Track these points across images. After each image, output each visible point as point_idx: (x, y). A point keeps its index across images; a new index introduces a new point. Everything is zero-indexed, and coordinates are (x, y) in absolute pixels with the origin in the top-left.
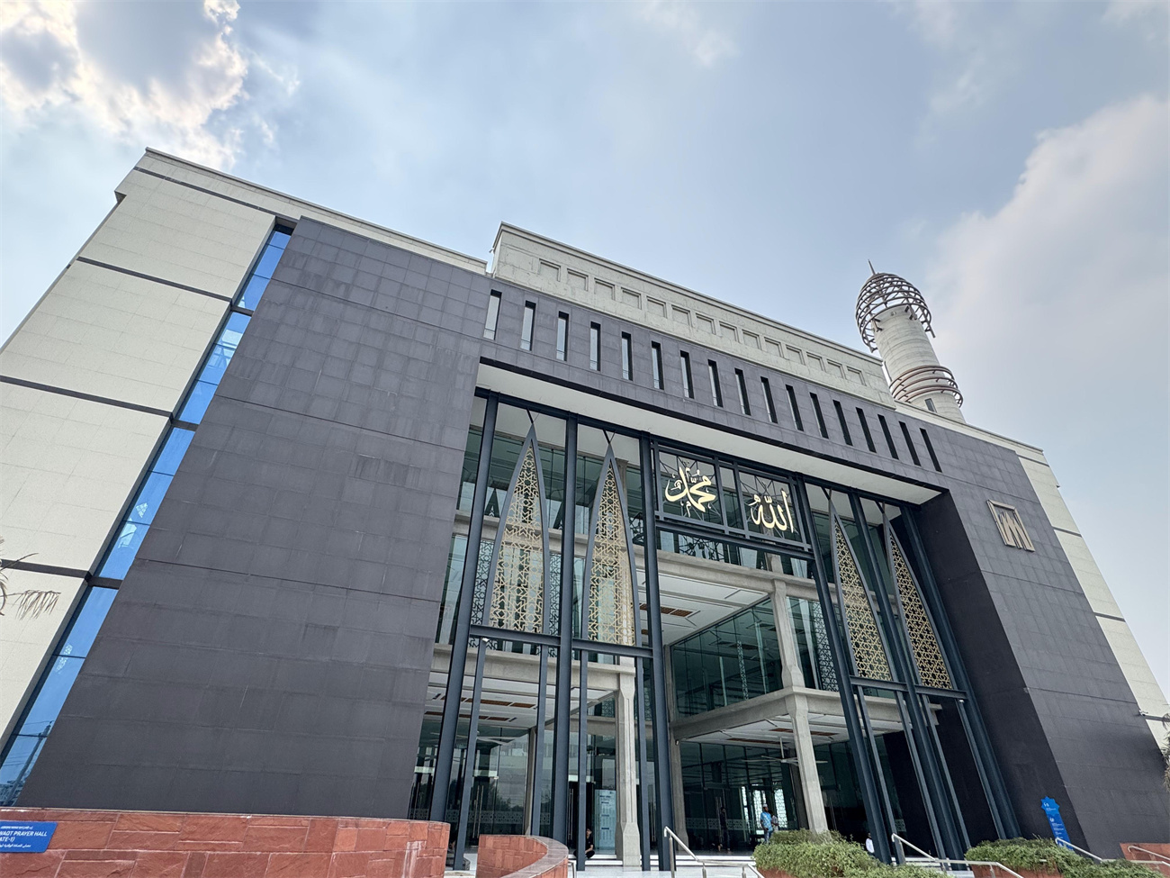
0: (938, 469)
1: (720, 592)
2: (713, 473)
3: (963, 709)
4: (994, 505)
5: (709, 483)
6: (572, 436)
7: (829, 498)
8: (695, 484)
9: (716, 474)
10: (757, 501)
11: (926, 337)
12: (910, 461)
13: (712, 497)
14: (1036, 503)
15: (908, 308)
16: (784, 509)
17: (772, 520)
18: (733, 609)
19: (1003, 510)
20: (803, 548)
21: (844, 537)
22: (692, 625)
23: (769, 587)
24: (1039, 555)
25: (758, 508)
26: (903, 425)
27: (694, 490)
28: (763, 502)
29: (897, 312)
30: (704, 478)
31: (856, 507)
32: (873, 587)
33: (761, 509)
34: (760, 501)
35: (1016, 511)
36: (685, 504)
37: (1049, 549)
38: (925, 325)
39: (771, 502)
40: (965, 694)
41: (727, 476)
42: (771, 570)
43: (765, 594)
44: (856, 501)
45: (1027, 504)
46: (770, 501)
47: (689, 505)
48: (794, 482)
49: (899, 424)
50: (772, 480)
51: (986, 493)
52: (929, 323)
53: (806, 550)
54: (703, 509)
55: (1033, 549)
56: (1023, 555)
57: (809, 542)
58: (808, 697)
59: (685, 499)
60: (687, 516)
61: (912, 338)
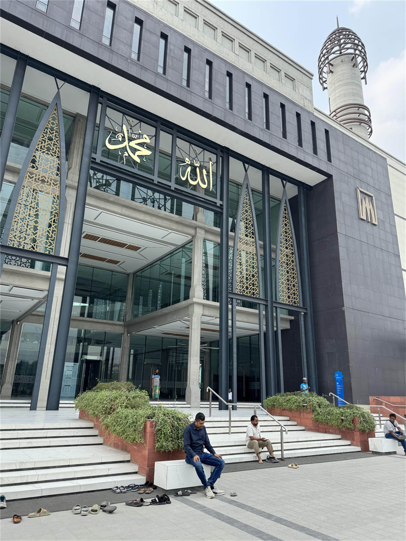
0: (329, 160)
1: (158, 233)
2: (154, 134)
3: (302, 319)
4: (361, 192)
5: (148, 141)
6: (19, 75)
7: (246, 171)
8: (135, 139)
9: (157, 136)
10: (187, 162)
11: (361, 83)
12: (310, 150)
13: (148, 153)
14: (389, 195)
15: (353, 58)
16: (208, 172)
17: (196, 180)
18: (170, 248)
19: (364, 196)
20: (216, 203)
21: (250, 200)
22: (144, 259)
23: (192, 231)
24: (379, 228)
25: (187, 168)
26: (313, 124)
27: (133, 144)
28: (192, 165)
29: (346, 60)
30: (145, 136)
31: (265, 182)
32: (262, 237)
33: (189, 169)
34: (189, 163)
35: (374, 198)
36: (123, 153)
37: (387, 225)
38: (363, 75)
39: (199, 165)
40: (306, 309)
41: (166, 139)
42: (196, 220)
43: (190, 237)
44: (266, 176)
45: (383, 195)
46: (197, 165)
47: (127, 155)
48: (221, 154)
49: (310, 123)
50: (204, 149)
51: (358, 182)
52: (366, 73)
53: (218, 205)
54: (138, 160)
55: (376, 223)
56: (368, 227)
57: (222, 199)
58: (204, 305)
59: (124, 149)
60: (123, 163)
61: (350, 81)
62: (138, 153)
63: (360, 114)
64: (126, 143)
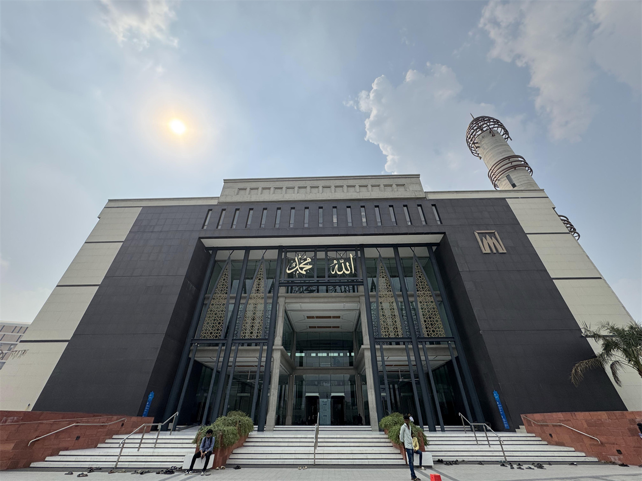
0: (441, 222)
2: (314, 255)
4: (479, 233)
5: (310, 260)
7: (379, 251)
8: (302, 263)
10: (335, 263)
11: (507, 142)
13: (310, 266)
14: (515, 224)
15: (490, 131)
16: (350, 263)
17: (342, 270)
19: (484, 234)
24: (510, 254)
25: (335, 266)
26: (420, 205)
27: (301, 266)
29: (485, 135)
30: (308, 258)
31: (396, 252)
33: (337, 266)
34: (337, 262)
35: (496, 233)
36: (296, 273)
40: (453, 338)
41: (321, 255)
44: (396, 249)
45: (508, 226)
46: (342, 262)
47: (298, 272)
48: (358, 249)
50: (346, 251)
51: (475, 228)
53: (360, 280)
54: (305, 273)
55: (504, 251)
56: (496, 257)
57: (362, 276)
59: (296, 270)
60: (296, 278)
62: (304, 269)
63: (512, 162)
64: (298, 267)
